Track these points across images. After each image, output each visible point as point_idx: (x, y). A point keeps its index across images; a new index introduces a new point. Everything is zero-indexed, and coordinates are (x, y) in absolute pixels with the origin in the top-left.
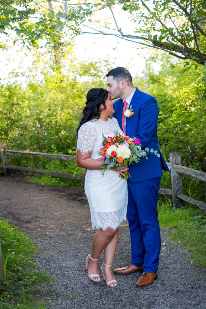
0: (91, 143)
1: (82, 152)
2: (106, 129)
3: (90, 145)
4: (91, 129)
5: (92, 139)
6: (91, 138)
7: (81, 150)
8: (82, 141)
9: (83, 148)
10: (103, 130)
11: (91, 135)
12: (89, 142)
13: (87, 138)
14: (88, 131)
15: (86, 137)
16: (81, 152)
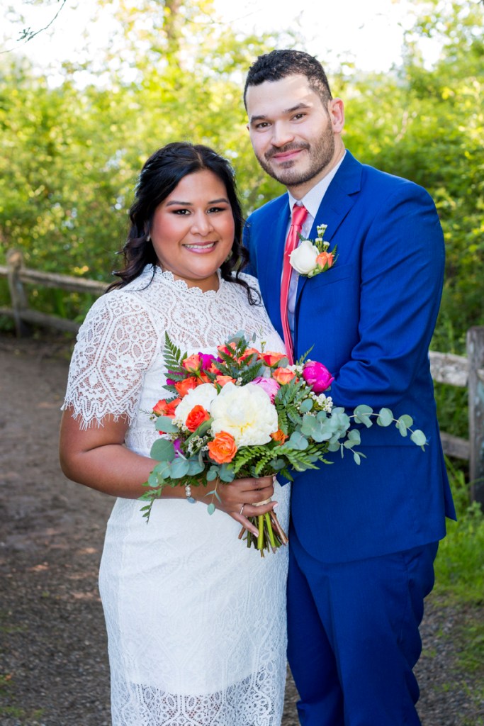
0: (121, 380)
1: (80, 417)
2: (203, 323)
3: (115, 391)
4: (124, 321)
5: (124, 366)
6: (119, 362)
7: (78, 409)
8: (84, 370)
9: (83, 401)
10: (189, 327)
11: (123, 346)
12: (111, 376)
13: (105, 360)
14: (110, 329)
15: (101, 352)
16: (75, 415)
